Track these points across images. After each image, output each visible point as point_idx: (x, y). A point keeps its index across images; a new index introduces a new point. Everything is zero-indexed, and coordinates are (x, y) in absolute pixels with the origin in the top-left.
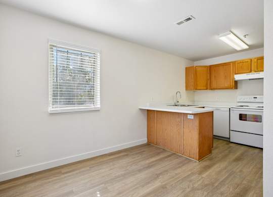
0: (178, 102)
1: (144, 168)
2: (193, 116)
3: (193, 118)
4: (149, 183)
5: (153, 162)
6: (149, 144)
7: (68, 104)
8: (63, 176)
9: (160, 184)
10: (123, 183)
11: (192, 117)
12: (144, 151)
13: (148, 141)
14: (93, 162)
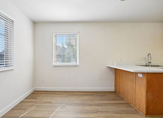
0: (150, 63)
1: (94, 105)
2: (142, 75)
3: (142, 77)
4: (87, 113)
5: (104, 103)
6: (115, 92)
7: (63, 62)
8: (55, 95)
9: (94, 116)
10: (74, 108)
11: (140, 76)
12: (106, 96)
13: (115, 91)
14: (71, 93)
